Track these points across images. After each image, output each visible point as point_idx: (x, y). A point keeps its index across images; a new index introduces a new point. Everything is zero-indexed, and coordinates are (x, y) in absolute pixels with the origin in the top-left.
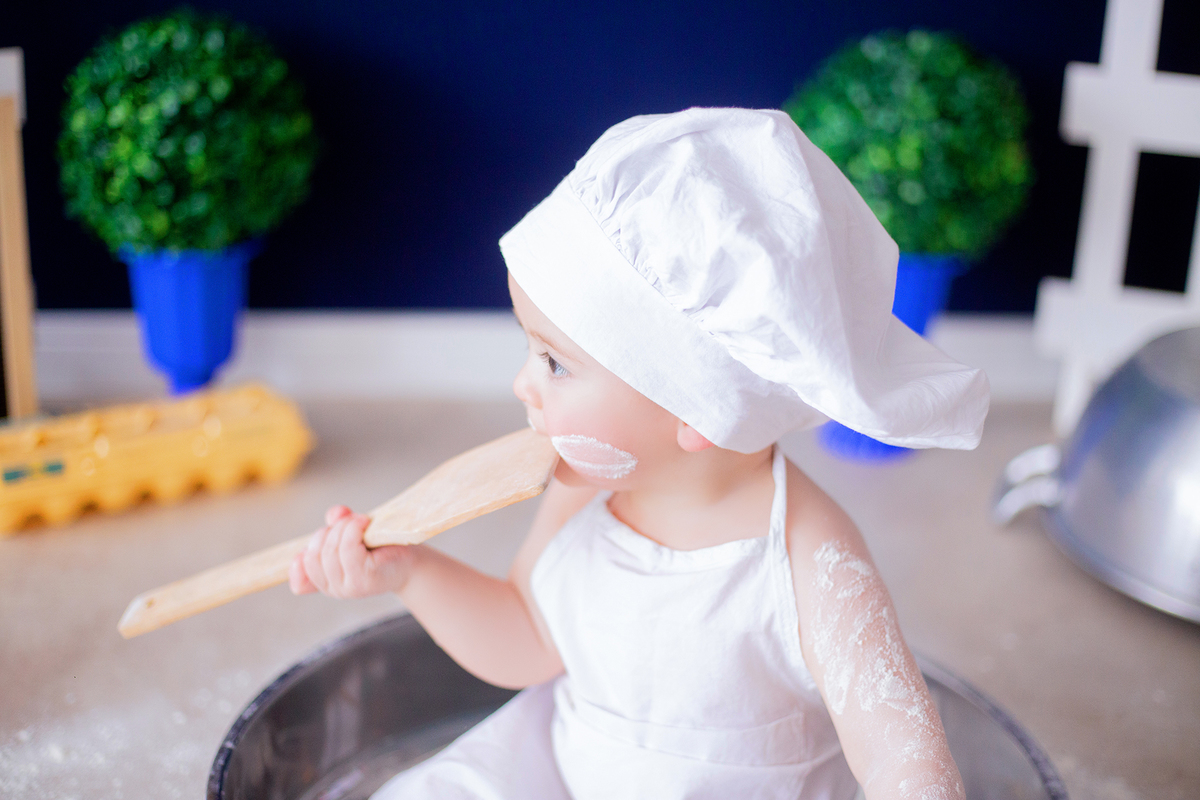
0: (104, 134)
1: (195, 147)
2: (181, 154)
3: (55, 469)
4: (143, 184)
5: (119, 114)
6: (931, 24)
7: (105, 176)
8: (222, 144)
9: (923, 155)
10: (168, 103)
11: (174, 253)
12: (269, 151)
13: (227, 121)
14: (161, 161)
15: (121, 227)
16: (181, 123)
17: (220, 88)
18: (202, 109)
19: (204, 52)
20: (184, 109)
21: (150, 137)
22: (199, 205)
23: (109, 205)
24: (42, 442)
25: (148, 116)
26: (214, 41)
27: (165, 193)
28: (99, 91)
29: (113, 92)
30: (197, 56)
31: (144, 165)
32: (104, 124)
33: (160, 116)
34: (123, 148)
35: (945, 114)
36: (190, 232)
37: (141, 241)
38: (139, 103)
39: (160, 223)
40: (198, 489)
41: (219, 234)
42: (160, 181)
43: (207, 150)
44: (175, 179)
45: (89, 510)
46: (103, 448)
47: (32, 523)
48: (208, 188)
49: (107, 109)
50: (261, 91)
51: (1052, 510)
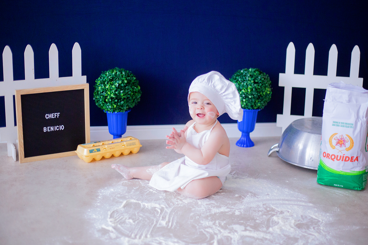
0: (105, 90)
2: (119, 93)
3: (99, 150)
4: (112, 98)
6: (253, 67)
7: (106, 97)
8: (127, 91)
9: (252, 90)
14: (115, 94)
16: (119, 88)
17: (126, 81)
18: (123, 85)
20: (119, 84)
22: (122, 102)
24: (94, 146)
25: (113, 86)
26: (124, 73)
27: (116, 101)
33: (115, 87)
35: (255, 83)
36: (120, 108)
40: (122, 155)
44: (118, 98)
45: (103, 158)
47: (94, 160)
48: (124, 98)
50: (133, 81)
51: (278, 152)
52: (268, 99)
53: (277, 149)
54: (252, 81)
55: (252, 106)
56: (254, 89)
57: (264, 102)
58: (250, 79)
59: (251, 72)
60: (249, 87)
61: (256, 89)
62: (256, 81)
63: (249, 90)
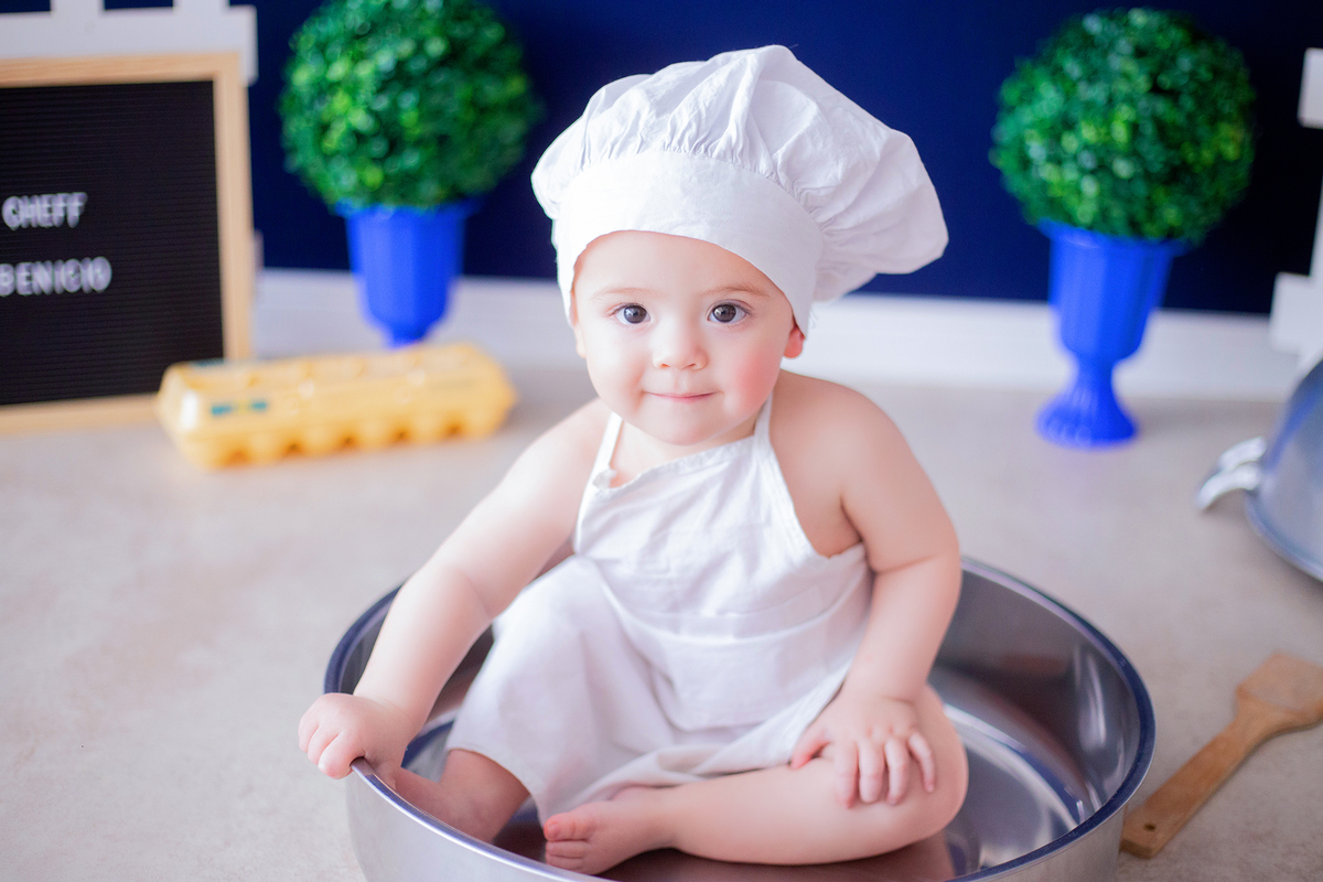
0: (324, 89)
1: (409, 101)
2: (395, 108)
3: (260, 406)
4: (359, 137)
5: (339, 70)
7: (324, 128)
8: (436, 100)
9: (1134, 129)
10: (385, 59)
11: (389, 207)
12: (482, 109)
13: (440, 78)
14: (375, 114)
15: (337, 179)
16: (397, 78)
17: (436, 47)
18: (417, 66)
19: (424, 11)
20: (400, 65)
21: (366, 92)
22: (411, 160)
23: (327, 157)
25: (365, 71)
26: (433, 2)
27: (379, 147)
28: (322, 48)
29: (335, 49)
30: (416, 15)
31: (360, 120)
32: (324, 79)
33: (377, 72)
34: (340, 102)
35: (1156, 90)
36: (403, 186)
37: (355, 193)
38: (358, 58)
39: (374, 176)
40: (401, 437)
41: (430, 190)
42: (375, 135)
43: (419, 105)
44: (389, 135)
45: (293, 450)
46: (308, 391)
47: (237, 458)
48: (419, 143)
49: (328, 63)
50: (478, 51)
51: (1252, 494)
52: (1226, 189)
53: (1247, 478)
54: (1142, 83)
55: (1134, 225)
56: (1149, 129)
57: (1205, 205)
58: (1131, 67)
59: (1145, 30)
60: (1124, 114)
61: (1161, 127)
62: (1166, 81)
63: (1120, 133)
